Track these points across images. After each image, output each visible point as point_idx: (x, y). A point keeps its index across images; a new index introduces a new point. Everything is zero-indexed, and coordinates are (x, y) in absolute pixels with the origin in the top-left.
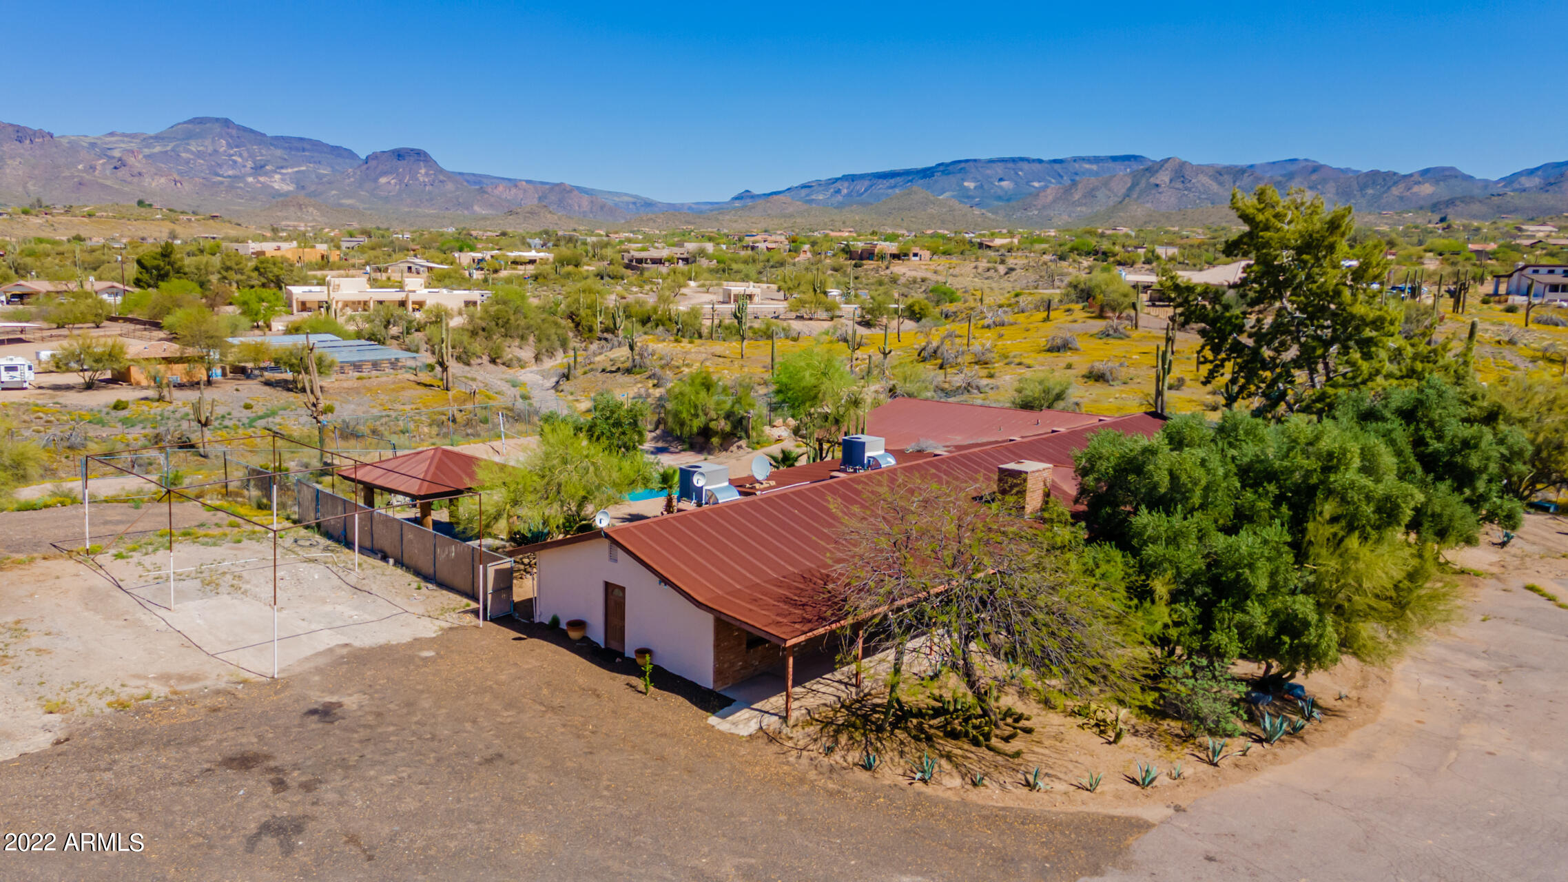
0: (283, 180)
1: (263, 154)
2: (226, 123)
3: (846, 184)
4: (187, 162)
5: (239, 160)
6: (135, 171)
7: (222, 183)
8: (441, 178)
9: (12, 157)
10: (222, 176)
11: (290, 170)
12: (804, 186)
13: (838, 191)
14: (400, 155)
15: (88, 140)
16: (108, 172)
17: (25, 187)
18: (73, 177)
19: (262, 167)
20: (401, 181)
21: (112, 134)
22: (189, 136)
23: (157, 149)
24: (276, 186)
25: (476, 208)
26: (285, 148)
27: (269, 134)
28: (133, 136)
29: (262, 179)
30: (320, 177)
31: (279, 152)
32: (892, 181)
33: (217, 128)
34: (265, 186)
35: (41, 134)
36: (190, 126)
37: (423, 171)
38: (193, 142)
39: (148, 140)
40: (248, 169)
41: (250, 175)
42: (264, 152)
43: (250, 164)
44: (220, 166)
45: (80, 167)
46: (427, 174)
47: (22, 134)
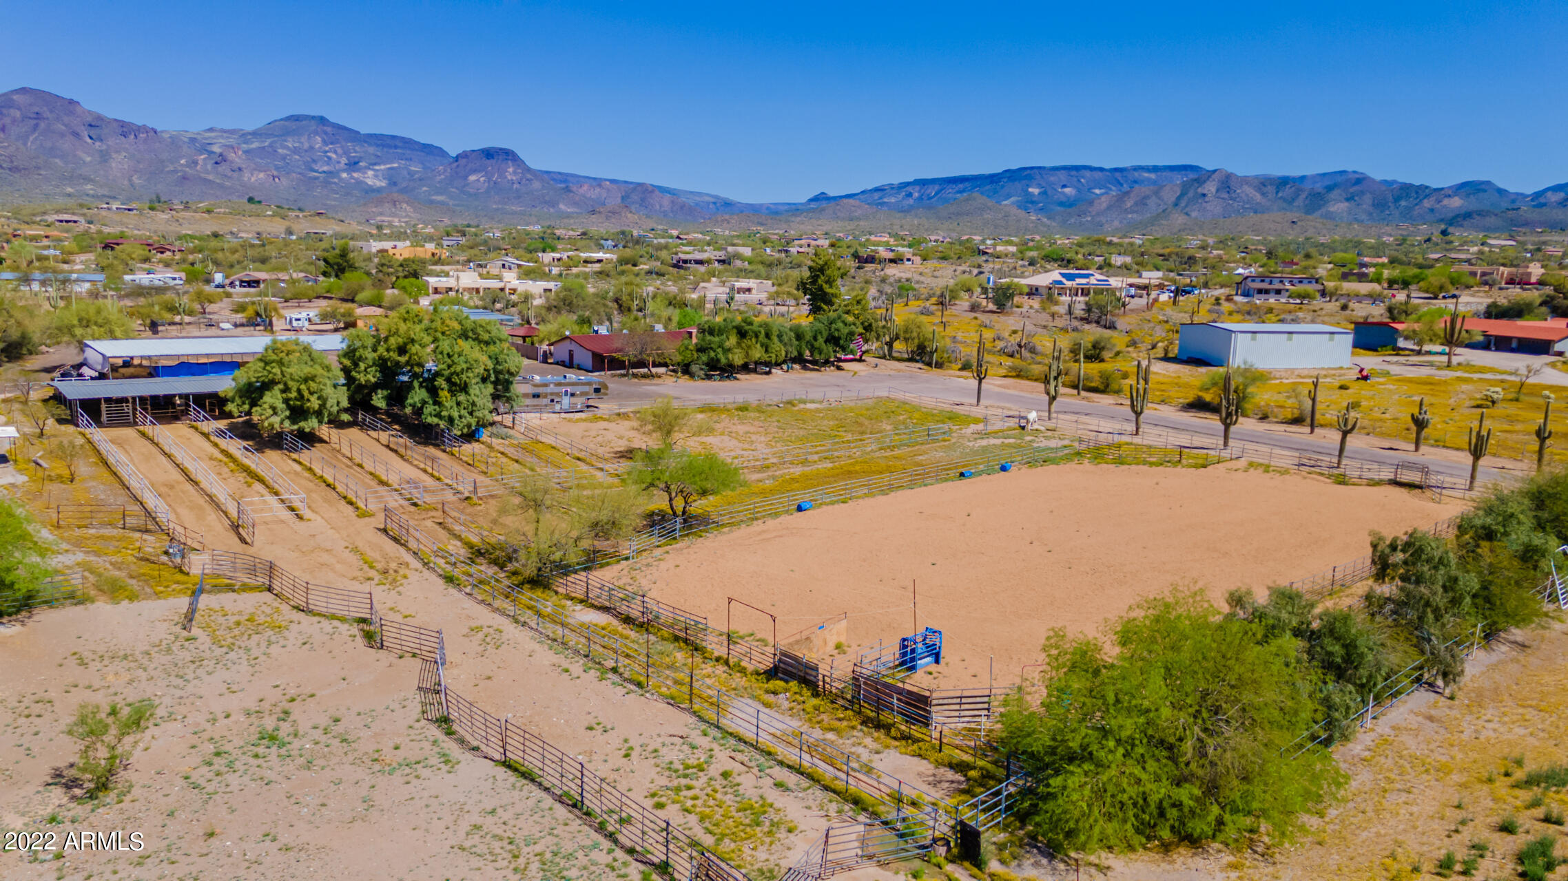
0: (376, 176)
1: (357, 151)
2: (322, 120)
3: (917, 188)
4: (284, 158)
5: (334, 156)
6: (235, 167)
7: (316, 178)
8: (529, 176)
9: (117, 152)
10: (316, 171)
11: (382, 167)
12: (877, 190)
13: (910, 195)
14: (489, 154)
15: (188, 135)
16: (209, 167)
17: (130, 180)
18: (175, 171)
19: (356, 163)
20: (489, 180)
21: (211, 130)
22: (287, 133)
23: (254, 146)
24: (370, 182)
25: (562, 206)
26: (378, 146)
27: (362, 132)
28: (232, 132)
29: (355, 175)
30: (411, 174)
31: (371, 150)
32: (961, 186)
33: (313, 126)
34: (359, 182)
35: (144, 129)
36: (286, 123)
37: (511, 170)
38: (289, 139)
39: (245, 136)
40: (342, 165)
41: (344, 171)
42: (357, 148)
43: (344, 160)
44: (315, 161)
45: (183, 161)
46: (515, 173)
47: (126, 129)
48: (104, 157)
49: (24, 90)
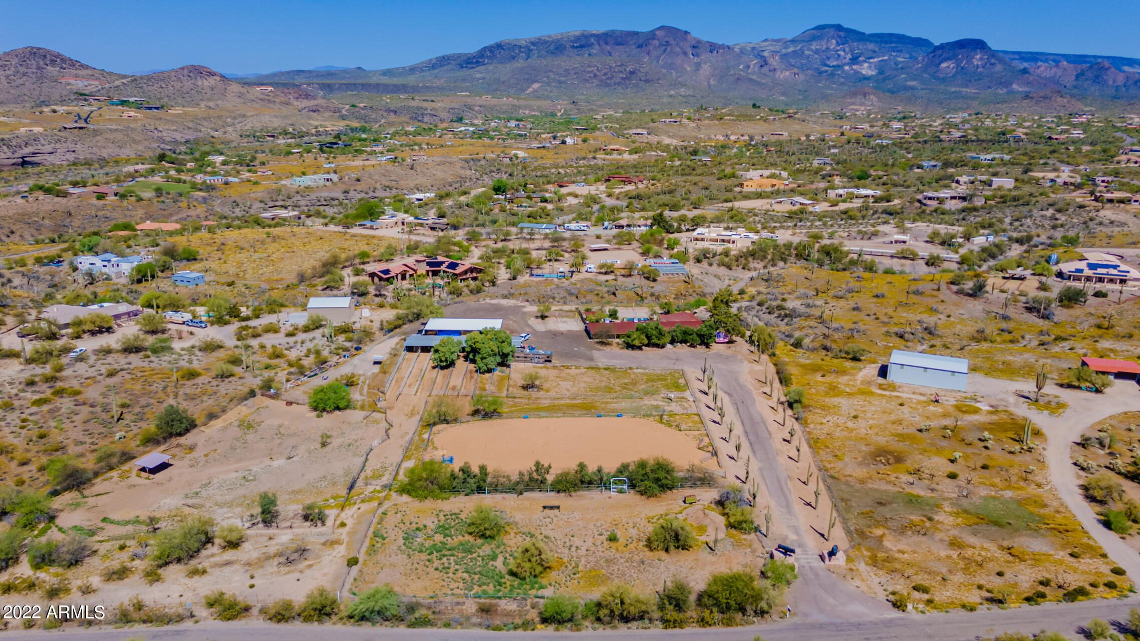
0: (870, 67)
1: (858, 47)
2: (839, 28)
4: (808, 57)
5: (841, 53)
6: (772, 68)
7: (826, 71)
8: (993, 61)
9: (705, 63)
10: (828, 66)
11: (876, 60)
14: (960, 45)
15: (752, 45)
16: (756, 69)
17: (709, 82)
18: (735, 74)
19: (857, 58)
20: (958, 65)
21: (766, 40)
22: (814, 38)
23: (791, 49)
24: (864, 72)
25: (1015, 86)
26: (877, 43)
27: (867, 33)
28: (778, 41)
29: (854, 67)
30: (896, 64)
31: (871, 46)
33: (832, 32)
34: (856, 72)
35: (723, 47)
36: (814, 31)
37: (978, 57)
38: (814, 43)
39: (786, 43)
40: (847, 60)
41: (847, 64)
42: (860, 47)
43: (849, 56)
44: (828, 58)
45: (741, 67)
46: (981, 59)
47: (713, 48)
48: (698, 66)
49: (662, 28)
